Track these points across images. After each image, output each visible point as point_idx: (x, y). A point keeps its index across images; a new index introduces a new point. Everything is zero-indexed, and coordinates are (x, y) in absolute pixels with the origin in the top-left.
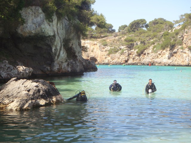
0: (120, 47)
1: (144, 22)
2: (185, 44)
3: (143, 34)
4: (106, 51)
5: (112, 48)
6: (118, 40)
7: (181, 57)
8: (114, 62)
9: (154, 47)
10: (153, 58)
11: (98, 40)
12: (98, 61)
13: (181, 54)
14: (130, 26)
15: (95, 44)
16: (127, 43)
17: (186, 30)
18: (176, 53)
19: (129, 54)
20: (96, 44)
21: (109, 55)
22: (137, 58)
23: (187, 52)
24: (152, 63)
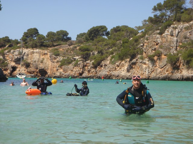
0: (75, 58)
1: (104, 29)
2: (145, 53)
3: (101, 43)
4: (58, 62)
5: (64, 58)
6: (73, 50)
7: (140, 69)
8: (66, 75)
9: (112, 58)
10: (110, 71)
11: (49, 49)
12: (49, 73)
13: (140, 64)
14: (88, 33)
15: (45, 54)
16: (82, 53)
17: (147, 36)
18: (134, 64)
19: (84, 66)
20: (47, 54)
21: (61, 66)
22: (92, 71)
23: (147, 62)
24: (108, 76)
